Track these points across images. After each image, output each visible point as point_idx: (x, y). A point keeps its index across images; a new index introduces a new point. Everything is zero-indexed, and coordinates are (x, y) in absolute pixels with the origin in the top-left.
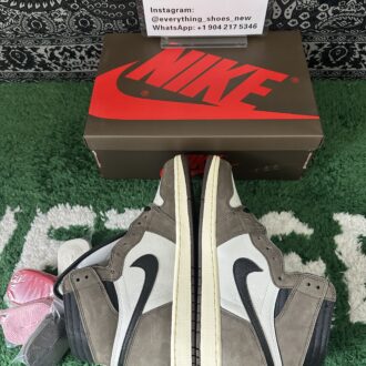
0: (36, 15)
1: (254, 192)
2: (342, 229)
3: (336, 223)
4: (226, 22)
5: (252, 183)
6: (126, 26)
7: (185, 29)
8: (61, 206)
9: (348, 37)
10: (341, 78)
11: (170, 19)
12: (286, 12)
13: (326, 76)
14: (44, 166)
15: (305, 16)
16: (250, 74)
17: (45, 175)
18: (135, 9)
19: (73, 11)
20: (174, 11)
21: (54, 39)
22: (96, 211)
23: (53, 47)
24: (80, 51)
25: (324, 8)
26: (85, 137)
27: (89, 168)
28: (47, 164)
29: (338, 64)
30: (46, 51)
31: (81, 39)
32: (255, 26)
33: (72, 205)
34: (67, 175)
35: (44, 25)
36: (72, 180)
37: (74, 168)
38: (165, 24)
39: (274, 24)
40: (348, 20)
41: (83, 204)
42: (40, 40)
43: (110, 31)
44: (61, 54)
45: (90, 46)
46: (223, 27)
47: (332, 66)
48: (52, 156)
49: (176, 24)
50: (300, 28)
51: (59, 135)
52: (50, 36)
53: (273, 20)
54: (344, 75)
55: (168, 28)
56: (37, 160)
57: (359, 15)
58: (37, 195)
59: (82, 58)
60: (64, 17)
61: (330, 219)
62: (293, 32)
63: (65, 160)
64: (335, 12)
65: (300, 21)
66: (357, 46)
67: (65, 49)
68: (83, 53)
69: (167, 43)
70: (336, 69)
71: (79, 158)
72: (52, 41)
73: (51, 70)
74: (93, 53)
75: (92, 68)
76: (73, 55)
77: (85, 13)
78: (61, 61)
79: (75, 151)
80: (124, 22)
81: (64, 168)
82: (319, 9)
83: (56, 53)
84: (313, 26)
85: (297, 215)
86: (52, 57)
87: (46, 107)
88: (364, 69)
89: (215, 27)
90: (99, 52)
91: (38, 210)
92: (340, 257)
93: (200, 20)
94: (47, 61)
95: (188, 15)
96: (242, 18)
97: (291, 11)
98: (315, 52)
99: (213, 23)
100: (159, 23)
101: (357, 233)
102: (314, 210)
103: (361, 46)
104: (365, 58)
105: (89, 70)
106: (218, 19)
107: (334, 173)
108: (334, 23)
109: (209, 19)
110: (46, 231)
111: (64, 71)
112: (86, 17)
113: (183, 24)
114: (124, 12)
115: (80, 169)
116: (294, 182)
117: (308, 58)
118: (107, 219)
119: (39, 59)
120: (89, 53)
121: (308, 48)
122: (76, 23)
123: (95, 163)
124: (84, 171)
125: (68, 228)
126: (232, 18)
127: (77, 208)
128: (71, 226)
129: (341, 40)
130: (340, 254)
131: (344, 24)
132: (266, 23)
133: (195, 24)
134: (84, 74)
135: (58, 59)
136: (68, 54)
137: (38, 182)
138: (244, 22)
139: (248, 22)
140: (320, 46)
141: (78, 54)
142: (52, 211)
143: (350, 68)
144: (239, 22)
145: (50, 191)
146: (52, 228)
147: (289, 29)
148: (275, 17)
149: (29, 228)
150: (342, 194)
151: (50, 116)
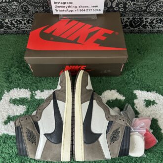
0: (4, 5)
1: (101, 82)
2: (138, 97)
3: (135, 95)
4: (87, 8)
5: (99, 78)
6: (44, 10)
7: (69, 11)
8: (15, 89)
9: (140, 15)
10: (138, 33)
11: (63, 7)
12: (113, 4)
13: (132, 32)
14: (8, 71)
15: (121, 6)
16: (98, 31)
17: (9, 76)
18: (47, 2)
19: (20, 3)
20: (64, 3)
21: (12, 15)
22: (31, 91)
23: (12, 19)
24: (24, 21)
25: (129, 2)
26: (25, 58)
27: (28, 72)
28: (9, 71)
29: (136, 27)
30: (9, 21)
31: (24, 16)
32: (100, 10)
33: (20, 88)
34: (18, 76)
35: (7, 9)
36: (20, 78)
37: (22, 72)
38: (61, 9)
39: (108, 9)
40: (140, 8)
41: (25, 88)
42: (6, 16)
43: (37, 12)
44: (16, 22)
45: (28, 19)
46: (86, 10)
47: (134, 28)
48: (12, 67)
49: (65, 9)
50: (120, 11)
51: (15, 58)
52: (10, 14)
53: (108, 8)
54: (140, 32)
55: (62, 11)
56: (5, 69)
57: (144, 5)
58: (5, 84)
59: (25, 24)
60: (16, 6)
61: (132, 93)
62: (117, 13)
63: (17, 69)
64: (134, 4)
65: (119, 8)
66: (144, 19)
67: (17, 20)
68: (25, 22)
69: (62, 17)
70: (136, 29)
71: (23, 68)
72: (11, 16)
73: (12, 29)
74: (30, 22)
75: (30, 28)
76: (21, 23)
77: (26, 4)
78: (16, 25)
79: (21, 65)
80: (43, 8)
81: (17, 73)
82: (127, 3)
83: (13, 22)
84: (125, 10)
85: (118, 91)
86: (12, 24)
87: (9, 46)
88: (148, 29)
89: (82, 10)
90: (32, 21)
91: (5, 91)
92: (136, 109)
93: (76, 7)
94: (9, 25)
95: (70, 5)
96: (94, 7)
97: (115, 4)
98: (126, 22)
99: (81, 9)
100: (58, 9)
101: (144, 99)
102: (125, 89)
103: (146, 19)
104: (148, 24)
105: (29, 29)
106: (84, 7)
107: (134, 73)
108: (134, 9)
109: (79, 7)
110: (9, 100)
111: (17, 30)
112: (26, 6)
113: (69, 9)
114: (43, 3)
115: (24, 72)
116: (117, 77)
117: (124, 24)
118: (36, 94)
119: (5, 24)
120: (28, 22)
121: (124, 20)
122: (22, 9)
123: (30, 70)
124: (26, 74)
125: (18, 99)
126: (90, 6)
127: (23, 90)
128: (20, 98)
129: (137, 16)
130: (136, 107)
131: (138, 9)
132: (104, 9)
133: (74, 9)
134: (26, 31)
135: (14, 24)
136: (19, 22)
137: (5, 78)
138: (95, 8)
139: (97, 8)
140: (129, 19)
141: (23, 22)
142: (12, 91)
143: (142, 28)
144: (93, 8)
145: (11, 83)
146: (11, 99)
147: (115, 11)
148: (108, 6)
149: (1, 99)
150: (138, 82)
151: (11, 50)
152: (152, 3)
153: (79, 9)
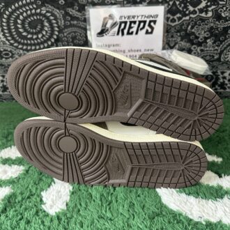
4: (139, 53)
9: (213, 67)
20: (109, 46)
40: (210, 56)
46: (138, 56)
64: (202, 50)
66: (219, 73)
82: (192, 48)
88: (228, 90)
89: (133, 56)
93: (124, 52)
96: (148, 50)
99: (132, 54)
103: (223, 73)
104: (226, 82)
106: (135, 51)
108: (202, 57)
109: (129, 51)
126: (143, 50)
131: (208, 58)
143: (219, 90)
152: (225, 48)
153: (129, 54)
